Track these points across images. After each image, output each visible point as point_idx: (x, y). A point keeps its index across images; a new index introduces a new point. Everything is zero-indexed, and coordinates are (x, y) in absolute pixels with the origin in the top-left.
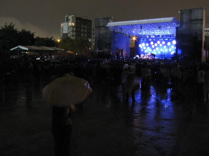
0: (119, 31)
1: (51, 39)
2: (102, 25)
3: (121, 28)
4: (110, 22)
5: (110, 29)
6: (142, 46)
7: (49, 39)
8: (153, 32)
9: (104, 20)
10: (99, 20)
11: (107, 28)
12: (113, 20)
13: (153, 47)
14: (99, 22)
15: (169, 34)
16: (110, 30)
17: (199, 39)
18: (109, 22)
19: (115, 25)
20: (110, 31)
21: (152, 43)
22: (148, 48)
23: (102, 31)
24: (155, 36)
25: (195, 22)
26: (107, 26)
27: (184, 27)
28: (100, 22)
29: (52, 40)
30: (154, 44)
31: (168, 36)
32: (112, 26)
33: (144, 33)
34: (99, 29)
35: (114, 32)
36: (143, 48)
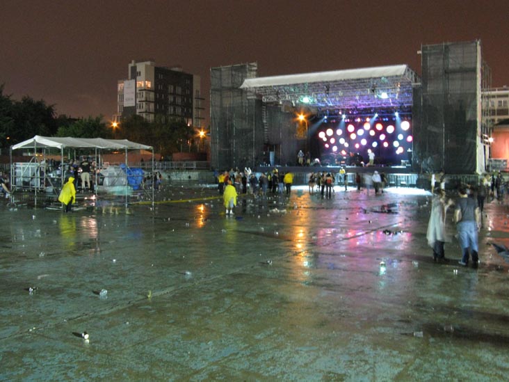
0: (273, 98)
1: (98, 120)
2: (230, 85)
3: (277, 93)
4: (250, 77)
5: (248, 94)
6: (326, 136)
7: (92, 121)
8: (353, 102)
9: (234, 73)
10: (221, 71)
11: (243, 92)
12: (255, 73)
13: (353, 137)
14: (221, 79)
15: (392, 105)
16: (248, 98)
17: (469, 116)
18: (246, 77)
19: (262, 85)
20: (248, 100)
21: (351, 128)
22: (342, 141)
23: (230, 101)
24: (358, 110)
25: (459, 76)
26: (242, 87)
27: (431, 88)
28: (223, 77)
29: (102, 122)
30: (355, 132)
31: (390, 111)
32: (255, 88)
33: (331, 104)
34: (221, 95)
35: (259, 102)
36: (328, 142)
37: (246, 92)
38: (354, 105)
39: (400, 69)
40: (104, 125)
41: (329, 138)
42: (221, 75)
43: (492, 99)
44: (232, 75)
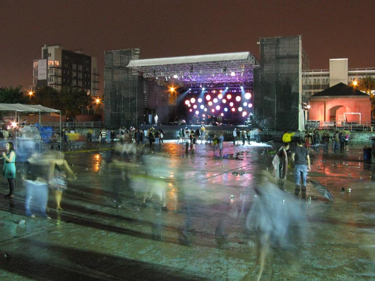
0: (151, 75)
1: (17, 90)
2: (119, 65)
3: (154, 71)
4: (134, 59)
5: (133, 71)
6: (191, 103)
7: (13, 90)
8: (210, 79)
9: (122, 55)
10: (113, 54)
11: (129, 70)
12: (138, 56)
13: (210, 104)
14: (112, 60)
15: (238, 81)
17: (293, 90)
18: (131, 59)
19: (143, 65)
20: (132, 75)
21: (208, 97)
22: (202, 107)
23: (119, 76)
24: (214, 84)
25: (286, 60)
26: (128, 66)
27: (267, 69)
28: (114, 59)
29: (20, 91)
30: (211, 100)
31: (236, 85)
32: (138, 67)
33: (194, 80)
34: (112, 72)
35: (141, 78)
36: (192, 107)
37: (131, 70)
38: (211, 80)
39: (245, 55)
40: (22, 93)
41: (192, 105)
42: (112, 58)
43: (310, 78)
44: (121, 57)
